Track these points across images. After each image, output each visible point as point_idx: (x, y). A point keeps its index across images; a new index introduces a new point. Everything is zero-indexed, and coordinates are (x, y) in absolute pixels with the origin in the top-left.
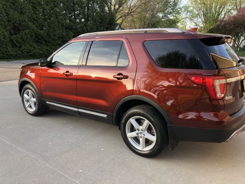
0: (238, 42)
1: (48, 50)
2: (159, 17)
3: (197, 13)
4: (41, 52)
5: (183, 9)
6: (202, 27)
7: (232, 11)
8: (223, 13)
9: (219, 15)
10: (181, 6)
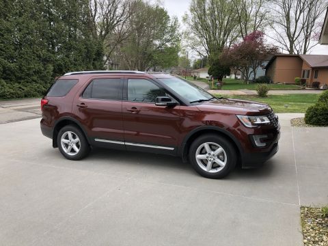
0: (247, 73)
1: (20, 88)
2: (156, 45)
3: (199, 40)
4: (12, 91)
5: (183, 36)
6: (206, 57)
7: (238, 38)
8: (228, 40)
9: (223, 43)
10: (181, 31)
